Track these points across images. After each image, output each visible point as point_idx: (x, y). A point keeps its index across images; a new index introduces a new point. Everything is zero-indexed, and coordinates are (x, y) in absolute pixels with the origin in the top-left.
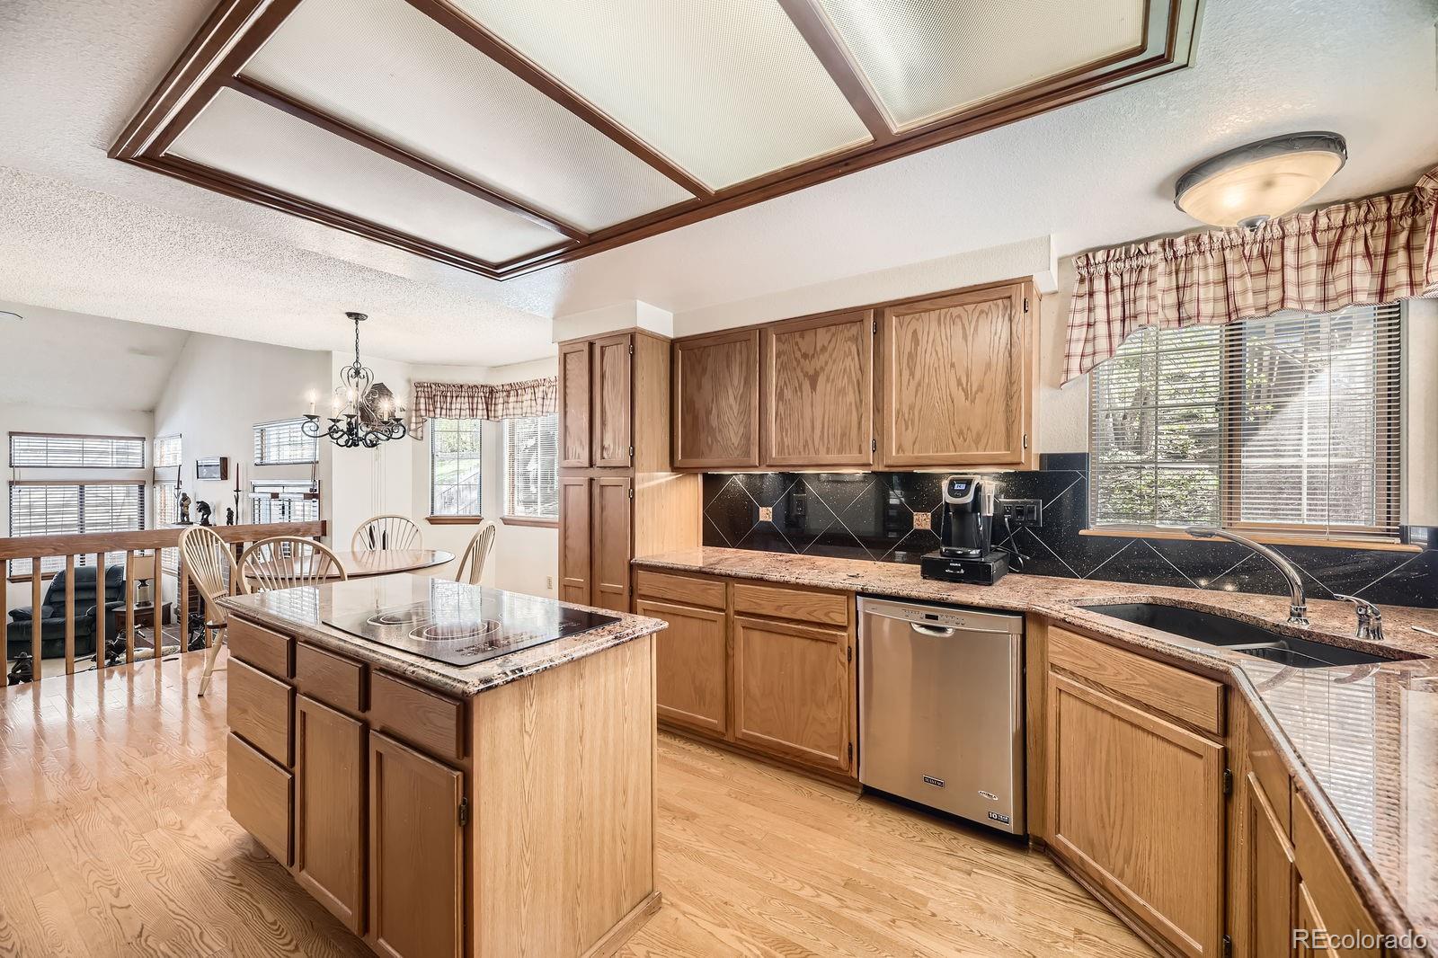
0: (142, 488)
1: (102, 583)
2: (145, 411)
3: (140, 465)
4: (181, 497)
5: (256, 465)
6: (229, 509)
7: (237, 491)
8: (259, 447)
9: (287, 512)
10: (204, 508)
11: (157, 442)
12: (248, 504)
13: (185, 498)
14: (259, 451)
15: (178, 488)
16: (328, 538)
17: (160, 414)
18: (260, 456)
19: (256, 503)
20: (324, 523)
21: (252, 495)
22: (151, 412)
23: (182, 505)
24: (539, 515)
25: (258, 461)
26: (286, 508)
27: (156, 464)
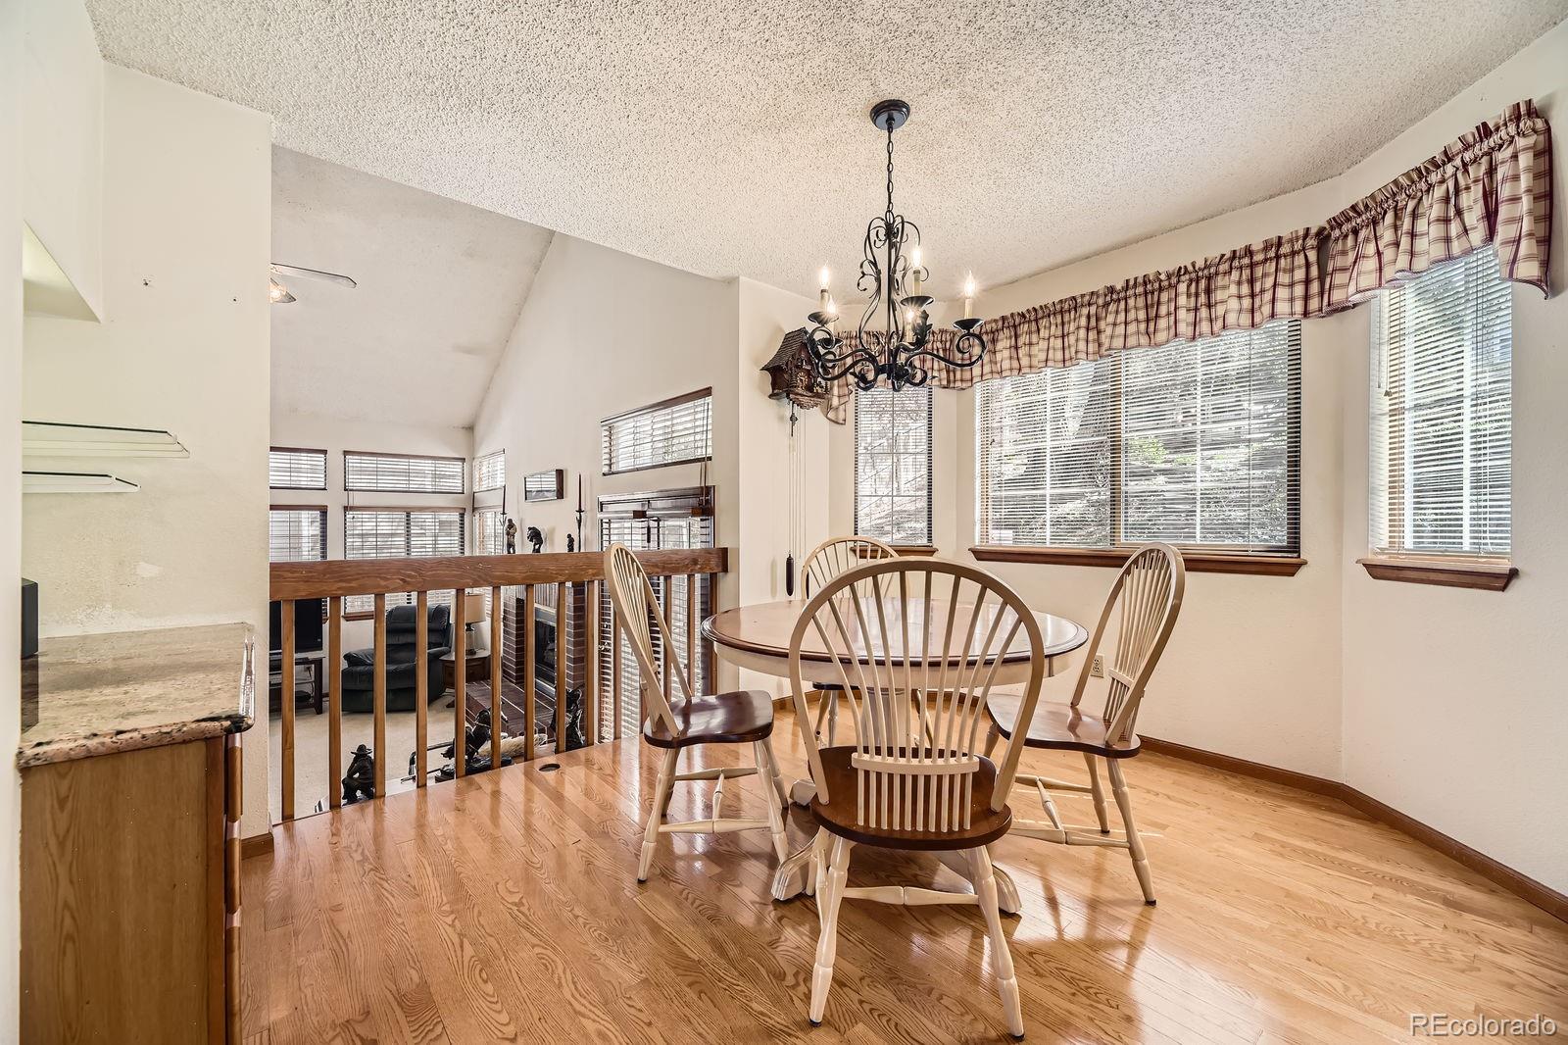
0: (462, 515)
1: (423, 625)
2: (466, 428)
3: (460, 490)
4: (507, 523)
5: (604, 474)
6: (569, 536)
7: (580, 511)
8: (607, 450)
9: (654, 537)
10: (535, 536)
11: (476, 463)
12: (592, 529)
13: (511, 525)
14: (607, 456)
15: (504, 513)
16: (730, 576)
17: (480, 430)
18: (608, 462)
19: (605, 526)
20: (725, 551)
21: (600, 515)
22: (470, 429)
23: (508, 534)
24: (1048, 545)
25: (606, 469)
26: (654, 531)
27: (476, 489)
